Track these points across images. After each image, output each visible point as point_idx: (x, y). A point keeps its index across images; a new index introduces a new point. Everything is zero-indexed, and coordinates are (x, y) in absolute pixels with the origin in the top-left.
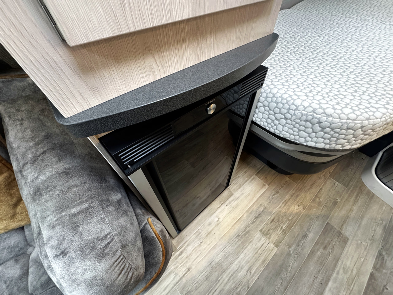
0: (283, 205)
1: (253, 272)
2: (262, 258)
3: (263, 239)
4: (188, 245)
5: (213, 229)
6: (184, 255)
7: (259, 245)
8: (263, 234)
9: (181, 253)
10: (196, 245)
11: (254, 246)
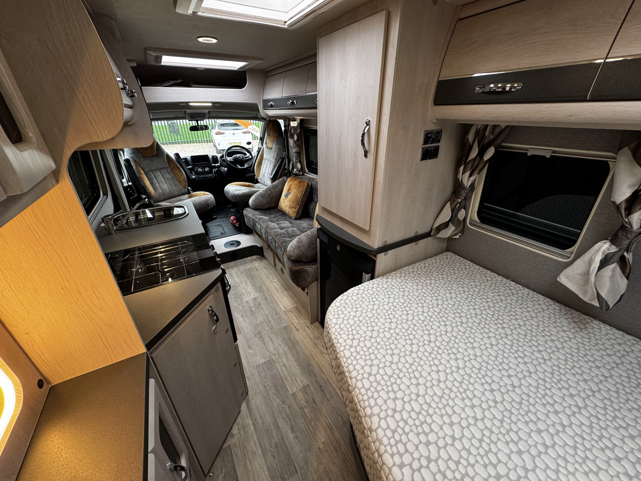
0: (328, 423)
1: (283, 368)
2: (289, 378)
3: (302, 385)
4: (312, 331)
5: (319, 348)
6: (306, 328)
7: (298, 380)
8: (305, 386)
9: (308, 327)
10: (311, 336)
11: (299, 375)
